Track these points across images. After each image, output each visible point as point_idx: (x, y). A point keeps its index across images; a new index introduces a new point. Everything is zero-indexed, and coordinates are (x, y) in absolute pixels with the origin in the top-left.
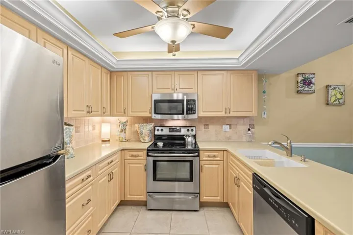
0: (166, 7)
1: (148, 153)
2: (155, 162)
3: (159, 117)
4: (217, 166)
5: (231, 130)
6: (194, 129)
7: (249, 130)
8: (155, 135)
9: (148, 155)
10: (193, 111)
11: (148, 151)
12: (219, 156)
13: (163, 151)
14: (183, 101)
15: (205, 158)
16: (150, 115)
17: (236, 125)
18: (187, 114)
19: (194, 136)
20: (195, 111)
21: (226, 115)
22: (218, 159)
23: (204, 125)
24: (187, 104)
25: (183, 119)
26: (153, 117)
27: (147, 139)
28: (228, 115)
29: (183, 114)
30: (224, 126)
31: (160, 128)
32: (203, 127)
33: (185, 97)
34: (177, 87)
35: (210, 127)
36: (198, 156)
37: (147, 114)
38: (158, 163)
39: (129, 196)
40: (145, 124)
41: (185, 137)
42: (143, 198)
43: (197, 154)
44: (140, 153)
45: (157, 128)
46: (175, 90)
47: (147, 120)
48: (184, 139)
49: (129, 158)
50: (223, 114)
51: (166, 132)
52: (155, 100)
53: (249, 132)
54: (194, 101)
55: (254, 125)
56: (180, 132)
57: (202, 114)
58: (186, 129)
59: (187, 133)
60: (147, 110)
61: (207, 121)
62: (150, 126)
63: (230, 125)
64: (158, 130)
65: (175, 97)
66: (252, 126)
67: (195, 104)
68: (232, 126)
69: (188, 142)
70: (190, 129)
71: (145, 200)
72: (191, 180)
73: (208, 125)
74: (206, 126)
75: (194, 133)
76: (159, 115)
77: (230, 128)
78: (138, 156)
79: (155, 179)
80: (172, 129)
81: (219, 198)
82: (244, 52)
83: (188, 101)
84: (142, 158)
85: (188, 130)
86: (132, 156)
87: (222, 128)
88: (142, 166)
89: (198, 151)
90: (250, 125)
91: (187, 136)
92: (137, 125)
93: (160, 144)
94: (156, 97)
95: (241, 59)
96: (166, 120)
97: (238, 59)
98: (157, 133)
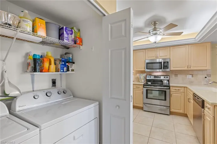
0: (153, 31)
1: (144, 86)
2: (147, 90)
3: (148, 70)
4: (180, 95)
5: (193, 78)
6: (168, 77)
7: (206, 77)
8: (147, 79)
9: (144, 87)
10: (167, 67)
11: (144, 85)
12: (182, 90)
13: (151, 86)
14: (162, 62)
15: (173, 90)
16: (144, 70)
17: (197, 75)
18: (164, 69)
19: (168, 81)
20: (168, 67)
21: (188, 69)
22: (181, 91)
23: (175, 75)
24: (164, 64)
25: (161, 72)
26: (146, 71)
27: (143, 81)
28: (189, 69)
29: (161, 69)
30: (188, 76)
31: (149, 76)
32: (174, 76)
33: (163, 60)
34: (158, 56)
35: (178, 75)
36: (169, 89)
37: (143, 69)
38: (148, 91)
39: (135, 104)
40: (142, 74)
41: (162, 80)
42: (141, 105)
43: (168, 88)
44: (140, 86)
45: (148, 76)
46: (157, 57)
47: (143, 72)
48: (162, 82)
49: (135, 88)
50: (186, 68)
51: (152, 78)
52: (147, 63)
53: (206, 79)
54: (168, 62)
55: (210, 75)
56: (160, 78)
57: (172, 69)
58: (163, 77)
59: (164, 79)
60: (142, 67)
61: (177, 73)
62: (145, 75)
63: (192, 75)
64: (148, 77)
65: (158, 61)
66: (209, 76)
67: (168, 64)
68: (194, 75)
69: (164, 83)
70: (166, 77)
71: (142, 106)
72: (165, 100)
73: (177, 75)
74: (176, 75)
75: (168, 79)
76: (149, 70)
77: (192, 77)
78: (139, 87)
79: (147, 98)
80: (155, 76)
81: (181, 111)
82: (197, 35)
83: (164, 62)
84: (141, 88)
85: (165, 77)
86: (137, 87)
87: (186, 76)
88: (141, 92)
89: (169, 86)
90: (207, 75)
91: (163, 80)
92: (138, 75)
93: (150, 83)
94: (147, 61)
95: (196, 39)
96: (153, 72)
97: (195, 38)
98: (147, 78)
